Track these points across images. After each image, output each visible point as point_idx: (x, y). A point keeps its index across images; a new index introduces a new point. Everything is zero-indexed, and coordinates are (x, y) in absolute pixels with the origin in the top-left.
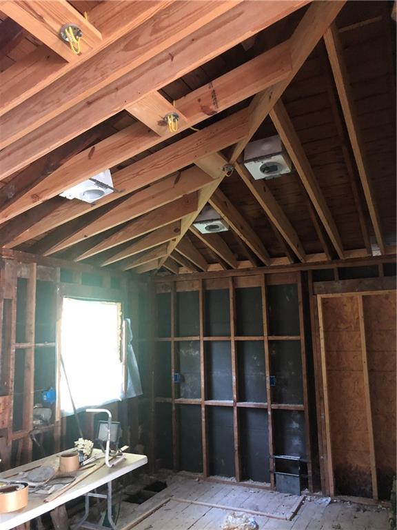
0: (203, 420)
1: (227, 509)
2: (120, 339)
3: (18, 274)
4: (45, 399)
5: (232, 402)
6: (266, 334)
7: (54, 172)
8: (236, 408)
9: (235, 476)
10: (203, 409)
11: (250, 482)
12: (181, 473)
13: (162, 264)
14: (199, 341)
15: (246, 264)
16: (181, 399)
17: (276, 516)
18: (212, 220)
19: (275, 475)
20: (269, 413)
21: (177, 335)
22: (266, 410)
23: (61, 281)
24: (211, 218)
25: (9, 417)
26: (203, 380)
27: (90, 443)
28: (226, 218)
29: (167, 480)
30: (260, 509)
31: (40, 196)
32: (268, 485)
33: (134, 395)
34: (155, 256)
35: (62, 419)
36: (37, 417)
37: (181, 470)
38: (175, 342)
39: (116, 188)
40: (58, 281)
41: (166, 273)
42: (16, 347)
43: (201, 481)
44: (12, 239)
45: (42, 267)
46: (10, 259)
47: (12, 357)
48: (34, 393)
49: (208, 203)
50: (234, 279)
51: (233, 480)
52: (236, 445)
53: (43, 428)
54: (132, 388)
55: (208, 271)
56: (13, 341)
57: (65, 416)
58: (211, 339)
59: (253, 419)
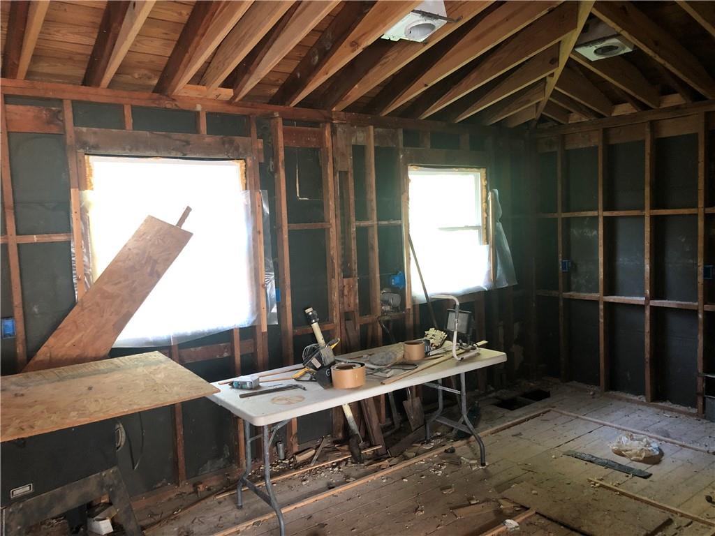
0: (602, 320)
1: (624, 430)
2: (485, 215)
3: (353, 141)
4: (393, 284)
5: (644, 299)
6: (701, 204)
7: (372, 9)
8: (648, 307)
9: (644, 395)
10: (601, 307)
11: (667, 404)
12: (570, 383)
13: (541, 110)
14: (597, 217)
15: (674, 100)
16: (571, 293)
17: (695, 447)
18: (604, 39)
19: (704, 398)
20: (700, 316)
21: (567, 208)
22: (695, 312)
23: (405, 145)
24: (601, 37)
25: (355, 299)
26: (601, 270)
27: (443, 334)
28: (625, 34)
29: (550, 389)
30: (671, 435)
31: (359, 42)
32: (694, 411)
33: (505, 284)
34: (528, 101)
35: (414, 306)
36: (385, 302)
37: (571, 379)
38: (563, 219)
39: (450, 17)
40: (401, 146)
41: (550, 124)
42: (356, 226)
43: (597, 395)
44: (340, 98)
45: (380, 130)
46: (342, 124)
47: (352, 236)
48: (380, 276)
49: (591, 13)
50: (653, 125)
51: (643, 399)
52: (647, 356)
53: (392, 314)
54: (504, 277)
55: (614, 115)
56: (353, 219)
57: (418, 303)
58: (615, 213)
59: (675, 324)
